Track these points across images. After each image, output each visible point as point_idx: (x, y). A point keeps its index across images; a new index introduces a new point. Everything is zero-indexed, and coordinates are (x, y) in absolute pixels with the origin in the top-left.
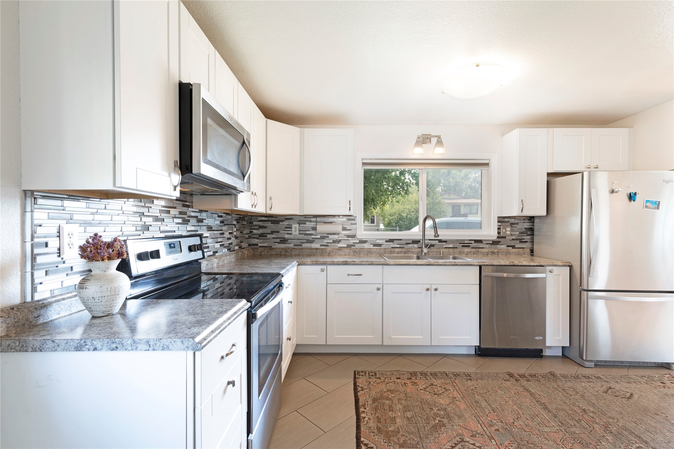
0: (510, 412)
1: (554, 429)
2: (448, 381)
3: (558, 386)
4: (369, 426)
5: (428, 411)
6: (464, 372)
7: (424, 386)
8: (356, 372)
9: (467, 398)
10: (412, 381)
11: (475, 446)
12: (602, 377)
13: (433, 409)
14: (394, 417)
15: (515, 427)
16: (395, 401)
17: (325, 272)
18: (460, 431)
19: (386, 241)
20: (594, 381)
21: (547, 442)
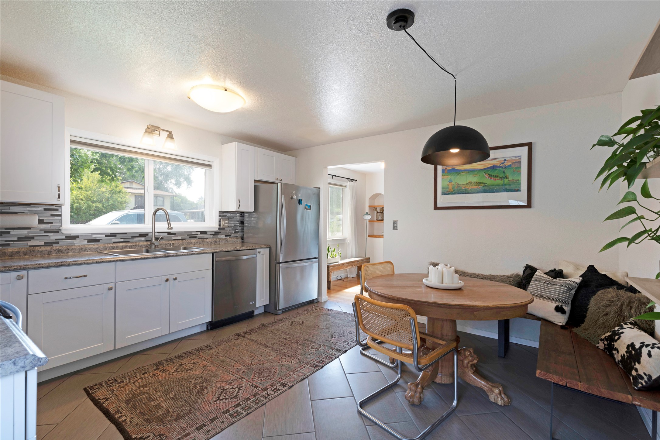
0: (247, 358)
1: (274, 356)
2: (194, 357)
3: (268, 331)
4: (135, 423)
5: (187, 385)
6: (204, 345)
7: (174, 369)
8: (88, 388)
9: (215, 362)
10: (160, 369)
11: (234, 388)
12: (287, 317)
13: (191, 382)
14: (158, 403)
15: (253, 365)
16: (152, 391)
17: (25, 279)
18: (219, 385)
19: (106, 236)
20: (285, 321)
21: (273, 364)
